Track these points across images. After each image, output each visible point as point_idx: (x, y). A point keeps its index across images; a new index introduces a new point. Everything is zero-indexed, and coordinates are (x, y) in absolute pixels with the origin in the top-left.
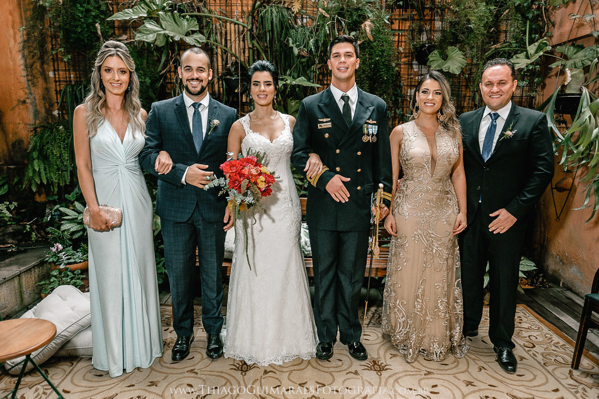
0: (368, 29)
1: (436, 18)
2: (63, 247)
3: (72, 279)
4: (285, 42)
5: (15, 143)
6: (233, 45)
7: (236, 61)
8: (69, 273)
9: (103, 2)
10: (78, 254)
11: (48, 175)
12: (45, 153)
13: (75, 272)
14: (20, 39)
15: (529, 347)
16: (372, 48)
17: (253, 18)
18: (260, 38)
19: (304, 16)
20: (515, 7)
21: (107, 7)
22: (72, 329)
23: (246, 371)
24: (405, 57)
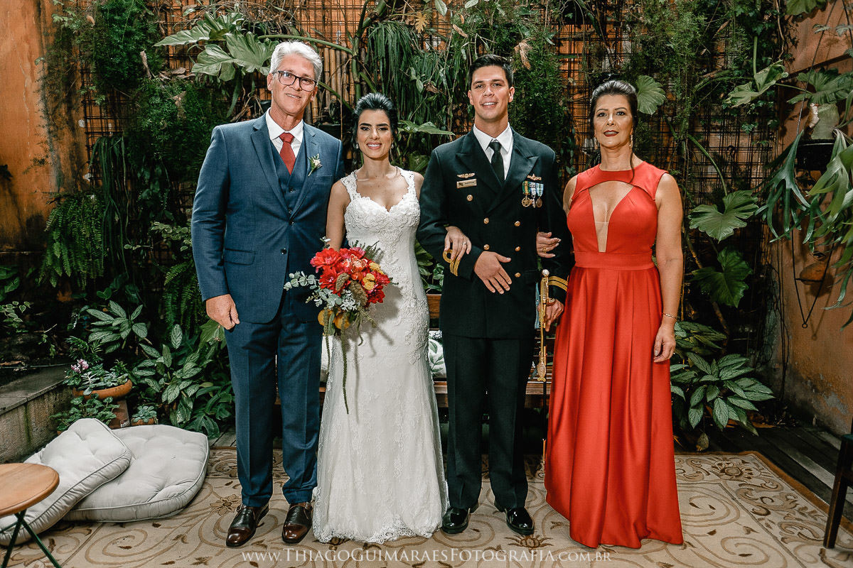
0: (523, 53)
1: (624, 36)
2: (90, 364)
3: (100, 409)
4: (406, 73)
5: (31, 218)
6: (333, 79)
7: (337, 101)
8: (96, 402)
9: (152, 23)
10: (111, 374)
11: (74, 264)
12: (69, 233)
13: (105, 401)
14: (38, 75)
15: (761, 515)
16: (529, 80)
17: (361, 40)
18: (370, 69)
19: (434, 37)
20: (736, 18)
21: (158, 29)
22: (91, 481)
23: (337, 545)
24: (580, 92)
